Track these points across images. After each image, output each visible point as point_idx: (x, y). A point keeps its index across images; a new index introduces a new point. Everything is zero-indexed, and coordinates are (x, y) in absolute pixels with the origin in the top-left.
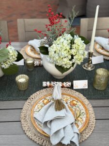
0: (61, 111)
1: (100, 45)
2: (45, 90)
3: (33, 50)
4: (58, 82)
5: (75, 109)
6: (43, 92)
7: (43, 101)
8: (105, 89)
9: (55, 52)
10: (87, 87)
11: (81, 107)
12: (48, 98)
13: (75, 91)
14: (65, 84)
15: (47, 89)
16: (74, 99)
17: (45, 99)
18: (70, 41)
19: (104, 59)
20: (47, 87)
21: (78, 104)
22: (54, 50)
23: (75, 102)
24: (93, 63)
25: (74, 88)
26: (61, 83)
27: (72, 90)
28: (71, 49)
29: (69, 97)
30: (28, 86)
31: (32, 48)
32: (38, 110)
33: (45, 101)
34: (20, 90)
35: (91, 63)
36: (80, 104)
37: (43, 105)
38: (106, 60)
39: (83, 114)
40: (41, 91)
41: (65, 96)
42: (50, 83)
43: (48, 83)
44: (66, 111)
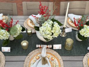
0: (45, 65)
1: (71, 20)
2: (37, 49)
3: (32, 22)
4: (45, 45)
5: (53, 63)
6: (36, 51)
7: (36, 57)
8: (71, 50)
9: (43, 31)
10: (61, 48)
11: (57, 62)
12: (39, 55)
13: (54, 51)
14: (48, 46)
15: (39, 49)
16: (53, 56)
17: (37, 56)
18: (51, 25)
19: (72, 29)
20: (38, 48)
21: (55, 59)
22: (42, 30)
23: (53, 58)
24: (66, 32)
25: (54, 49)
26: (46, 45)
27: (53, 50)
28: (52, 30)
29: (50, 55)
30: (28, 47)
31: (31, 21)
32: (33, 63)
33: (37, 57)
34: (24, 49)
35: (65, 32)
36: (56, 59)
37: (36, 60)
38: (74, 30)
39: (57, 66)
40: (35, 50)
41: (48, 54)
42: (40, 45)
43: (39, 46)
44: (48, 64)
